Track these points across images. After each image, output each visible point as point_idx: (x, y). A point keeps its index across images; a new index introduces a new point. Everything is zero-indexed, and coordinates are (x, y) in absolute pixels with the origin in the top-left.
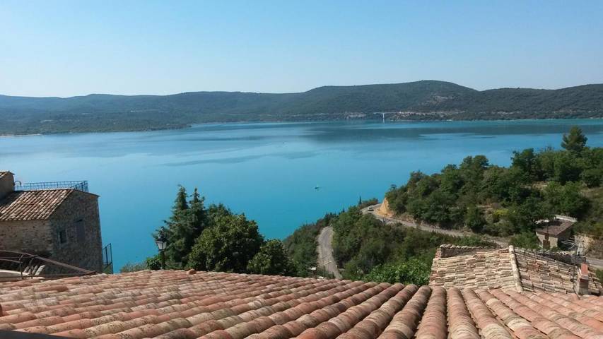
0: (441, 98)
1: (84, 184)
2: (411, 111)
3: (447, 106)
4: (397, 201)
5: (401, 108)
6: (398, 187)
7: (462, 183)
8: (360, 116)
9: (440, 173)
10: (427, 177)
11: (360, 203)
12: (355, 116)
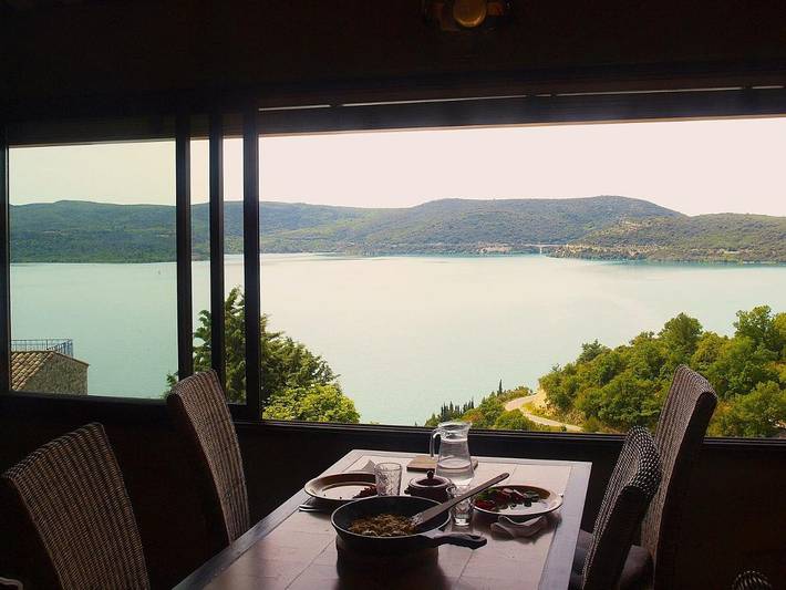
0: (631, 225)
1: (68, 345)
2: (584, 243)
3: (641, 238)
4: (562, 389)
5: (568, 238)
6: (562, 367)
7: (661, 361)
8: (502, 249)
9: (628, 345)
10: (608, 351)
11: (500, 392)
12: (494, 249)
